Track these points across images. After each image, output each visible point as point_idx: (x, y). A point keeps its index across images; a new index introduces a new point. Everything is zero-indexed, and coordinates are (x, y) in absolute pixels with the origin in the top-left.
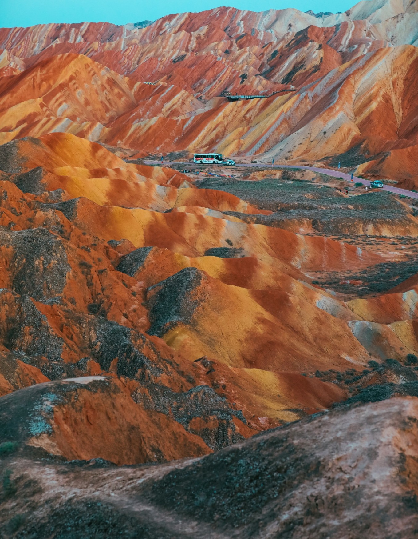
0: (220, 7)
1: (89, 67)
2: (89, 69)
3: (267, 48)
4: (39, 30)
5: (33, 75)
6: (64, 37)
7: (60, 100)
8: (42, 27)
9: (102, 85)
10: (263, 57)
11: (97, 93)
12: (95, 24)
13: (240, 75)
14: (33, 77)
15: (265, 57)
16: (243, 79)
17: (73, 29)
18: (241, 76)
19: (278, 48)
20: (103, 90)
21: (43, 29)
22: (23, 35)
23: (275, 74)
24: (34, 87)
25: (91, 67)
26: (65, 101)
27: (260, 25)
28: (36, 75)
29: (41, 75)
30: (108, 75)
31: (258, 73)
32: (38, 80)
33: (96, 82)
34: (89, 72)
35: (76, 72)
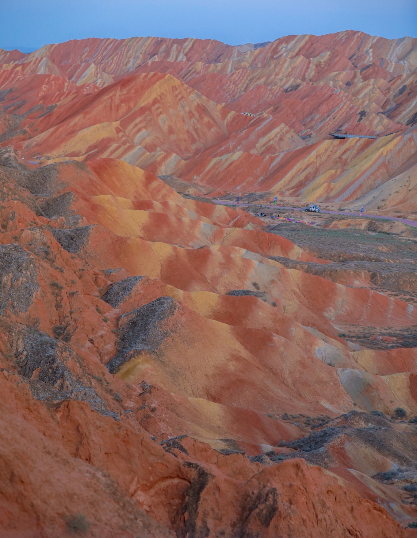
0: (347, 31)
1: (177, 89)
2: (177, 92)
3: (395, 82)
4: (135, 44)
5: (111, 94)
6: (163, 54)
7: (140, 126)
8: (139, 40)
9: (190, 112)
10: (389, 92)
11: (184, 121)
12: (201, 41)
13: (359, 111)
14: (111, 97)
15: (391, 92)
16: (362, 116)
17: (175, 46)
18: (359, 113)
19: (407, 83)
20: (191, 118)
22: (116, 48)
23: (400, 113)
24: (111, 108)
25: (179, 90)
26: (145, 127)
27: (392, 54)
28: (115, 95)
29: (120, 96)
30: (198, 101)
31: (381, 110)
32: (117, 101)
33: (183, 107)
34: (177, 96)
35: (162, 95)
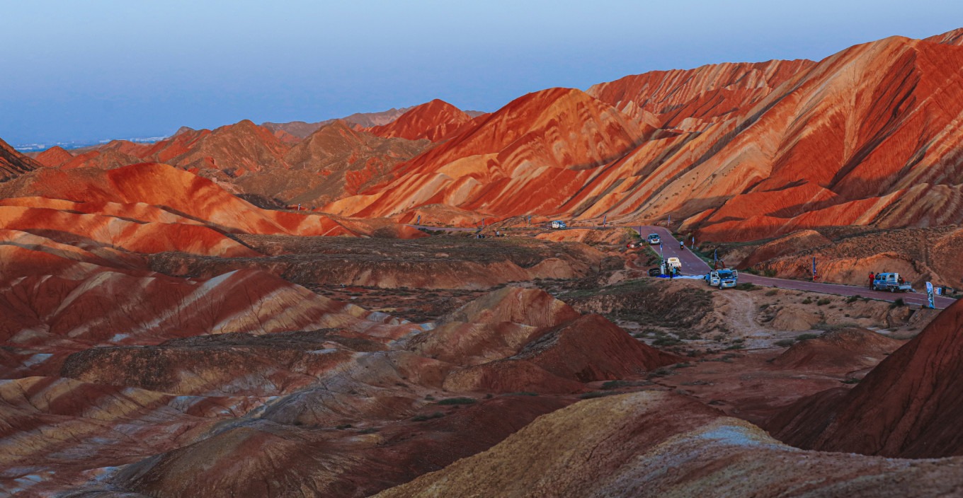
1: (583, 106)
2: (583, 110)
4: (705, 74)
5: (496, 120)
7: (521, 156)
8: (712, 68)
9: (598, 134)
11: (587, 146)
14: (496, 124)
17: (755, 71)
20: (597, 142)
21: (713, 71)
24: (494, 137)
25: (586, 107)
26: (528, 158)
28: (501, 121)
29: (507, 121)
30: (612, 119)
32: (502, 127)
33: (589, 129)
34: (582, 115)
35: (563, 116)
